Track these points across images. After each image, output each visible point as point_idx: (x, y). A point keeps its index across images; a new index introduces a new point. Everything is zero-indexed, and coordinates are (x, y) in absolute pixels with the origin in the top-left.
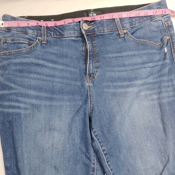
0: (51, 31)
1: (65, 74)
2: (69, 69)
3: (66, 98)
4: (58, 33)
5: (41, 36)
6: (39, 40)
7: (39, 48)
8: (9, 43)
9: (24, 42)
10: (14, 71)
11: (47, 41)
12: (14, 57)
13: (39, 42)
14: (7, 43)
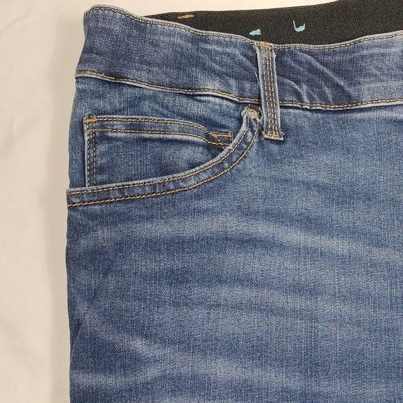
0: (297, 82)
1: (362, 281)
2: (381, 255)
3: (374, 392)
4: (328, 91)
5: (257, 106)
6: (250, 126)
7: (252, 163)
8: (116, 139)
9: (185, 138)
10: (144, 277)
11: (284, 127)
12: (144, 213)
13: (250, 134)
14: (109, 139)
